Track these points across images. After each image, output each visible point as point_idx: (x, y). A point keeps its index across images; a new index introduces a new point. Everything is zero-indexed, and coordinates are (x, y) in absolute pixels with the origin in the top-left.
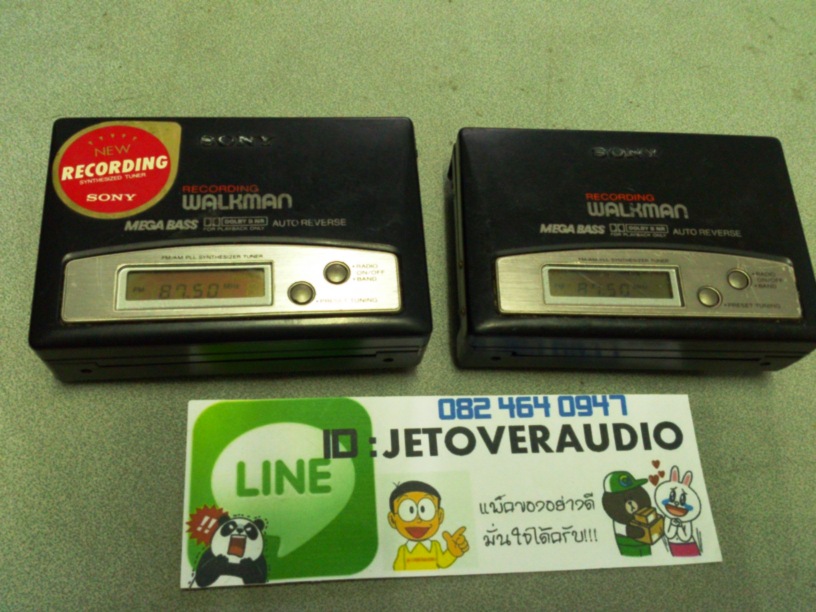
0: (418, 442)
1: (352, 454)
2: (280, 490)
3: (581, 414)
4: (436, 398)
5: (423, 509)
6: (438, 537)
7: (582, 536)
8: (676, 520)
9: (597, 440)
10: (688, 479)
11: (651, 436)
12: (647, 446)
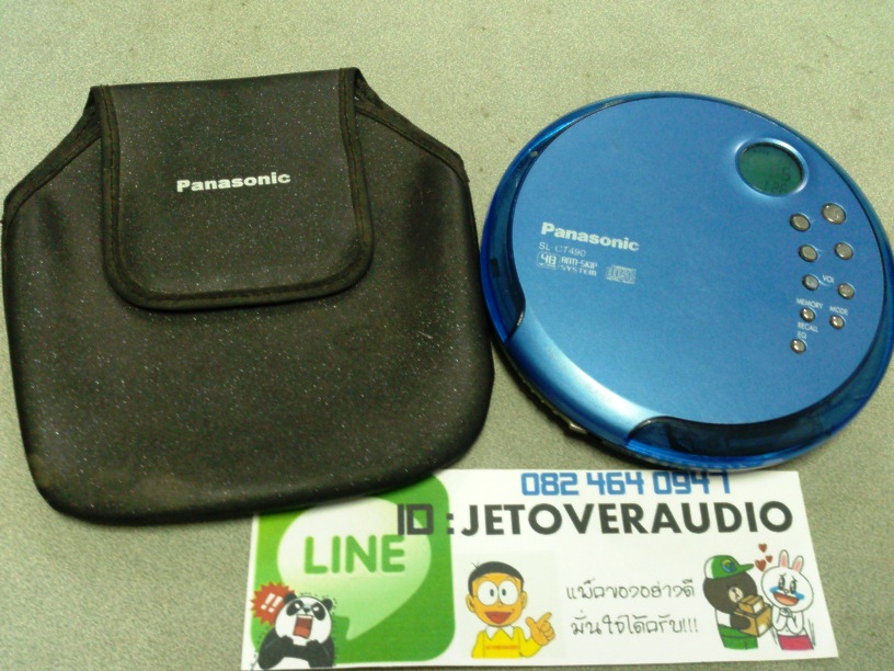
0: (499, 520)
1: (428, 531)
2: (350, 568)
3: (678, 492)
4: (520, 472)
5: (504, 592)
6: (521, 623)
7: (679, 626)
8: (786, 610)
9: (697, 520)
10: (798, 565)
11: (756, 517)
12: (753, 528)
